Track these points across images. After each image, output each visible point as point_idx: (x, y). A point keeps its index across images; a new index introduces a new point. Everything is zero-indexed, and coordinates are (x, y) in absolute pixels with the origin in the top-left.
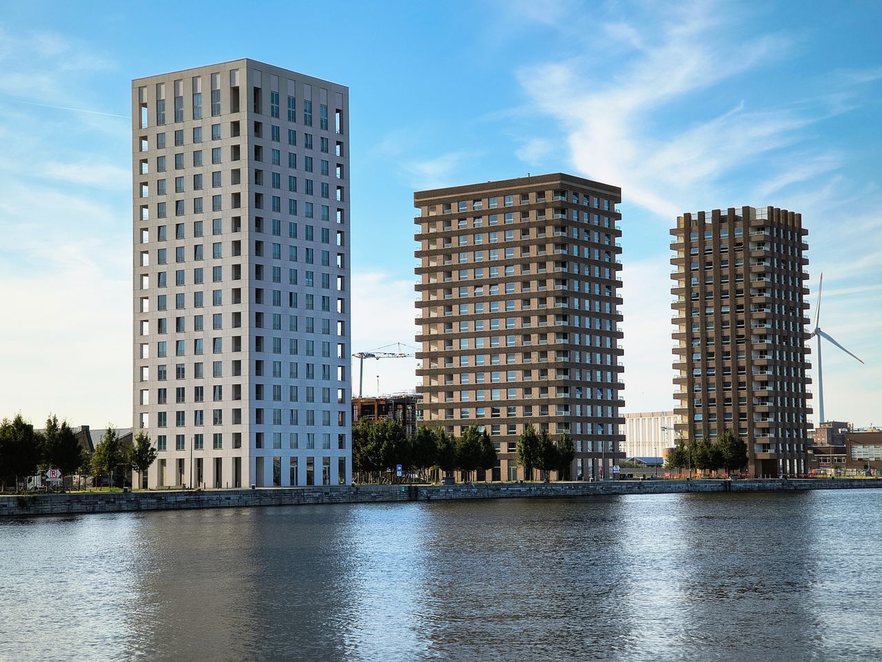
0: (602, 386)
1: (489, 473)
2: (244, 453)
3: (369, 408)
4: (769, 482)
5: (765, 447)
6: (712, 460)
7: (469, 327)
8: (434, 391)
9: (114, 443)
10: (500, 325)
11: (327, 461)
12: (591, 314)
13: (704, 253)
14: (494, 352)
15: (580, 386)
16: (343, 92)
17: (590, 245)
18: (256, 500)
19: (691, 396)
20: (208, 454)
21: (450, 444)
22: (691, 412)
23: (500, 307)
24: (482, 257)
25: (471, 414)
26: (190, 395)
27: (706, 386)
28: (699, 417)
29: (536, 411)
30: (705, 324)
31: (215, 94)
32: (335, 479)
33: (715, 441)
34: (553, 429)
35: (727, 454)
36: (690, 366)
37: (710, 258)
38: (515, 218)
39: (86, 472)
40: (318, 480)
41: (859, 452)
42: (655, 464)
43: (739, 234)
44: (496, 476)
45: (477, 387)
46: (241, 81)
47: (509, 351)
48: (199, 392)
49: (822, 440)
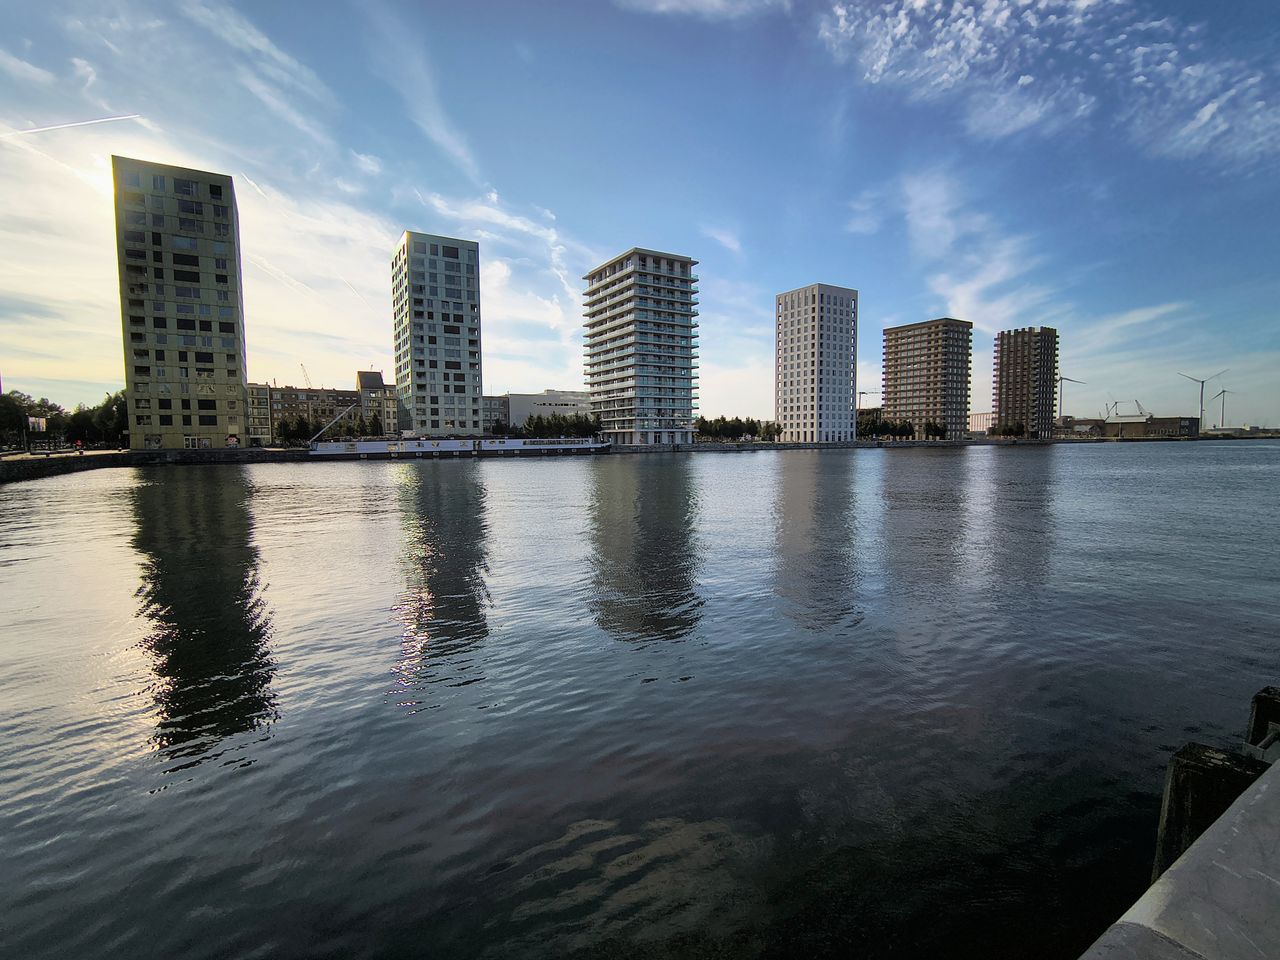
0: (960, 403)
1: (911, 437)
2: (815, 429)
3: (862, 413)
4: (1033, 441)
5: (1033, 426)
6: (1008, 432)
7: (904, 381)
8: (889, 406)
9: (768, 426)
10: (917, 380)
11: (846, 432)
12: (956, 374)
13: (1009, 348)
14: (914, 391)
15: (951, 403)
16: (856, 293)
17: (957, 346)
18: (819, 446)
19: (1000, 407)
20: (802, 430)
21: (895, 427)
22: (1000, 413)
23: (917, 373)
24: (910, 354)
25: (904, 414)
26: (795, 408)
27: (1007, 401)
28: (1003, 415)
29: (931, 413)
30: (1008, 376)
31: (806, 298)
32: (849, 439)
33: (1010, 424)
34: (938, 421)
35: (1015, 429)
36: (1000, 394)
37: (1012, 349)
38: (925, 338)
39: (759, 436)
40: (842, 440)
41: (1077, 428)
42: (982, 433)
43: (1026, 339)
44: (913, 438)
45: (906, 405)
46: (816, 292)
47: (921, 390)
48: (798, 407)
49: (1060, 424)
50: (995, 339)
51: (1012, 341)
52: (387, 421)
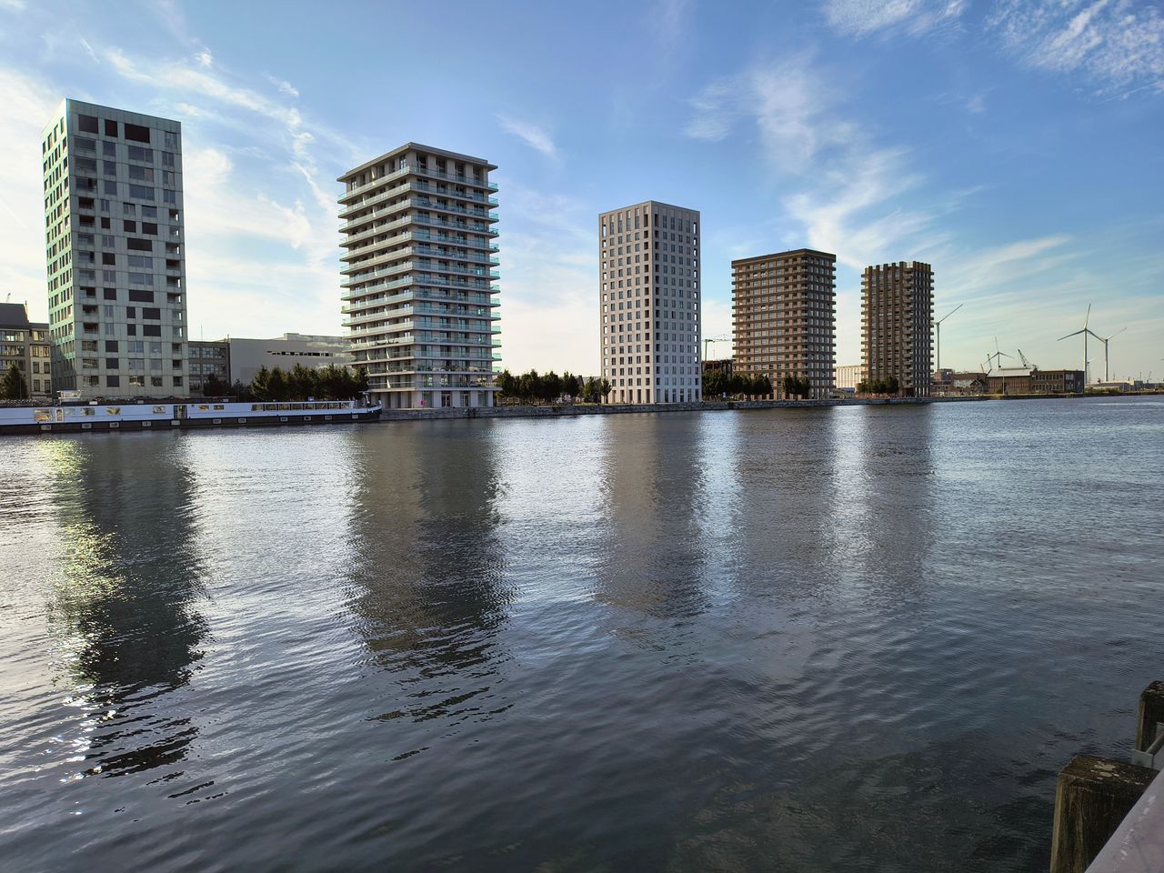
0: (824, 354)
1: (768, 396)
2: (651, 387)
3: (710, 365)
4: (909, 399)
5: (908, 382)
6: (880, 389)
7: (758, 326)
8: (741, 357)
9: (593, 382)
10: (773, 325)
11: (690, 391)
12: (820, 318)
13: (878, 286)
14: (770, 338)
15: (814, 353)
16: (697, 214)
17: (820, 284)
18: (656, 409)
19: (870, 358)
20: (635, 388)
21: (749, 382)
22: (870, 365)
23: (773, 316)
24: (764, 292)
25: (759, 368)
26: (626, 361)
27: (878, 352)
28: (874, 368)
29: (791, 366)
30: (879, 321)
31: (637, 218)
32: (694, 399)
33: (882, 379)
34: (799, 375)
35: (888, 386)
36: (870, 343)
37: (882, 288)
38: (781, 272)
39: (581, 396)
40: (686, 400)
41: (957, 383)
42: (851, 391)
43: (897, 276)
44: (771, 397)
45: (762, 355)
46: (649, 212)
47: (778, 337)
48: (630, 359)
49: (938, 378)
50: (862, 276)
51: (881, 278)
52: (35, 377)
